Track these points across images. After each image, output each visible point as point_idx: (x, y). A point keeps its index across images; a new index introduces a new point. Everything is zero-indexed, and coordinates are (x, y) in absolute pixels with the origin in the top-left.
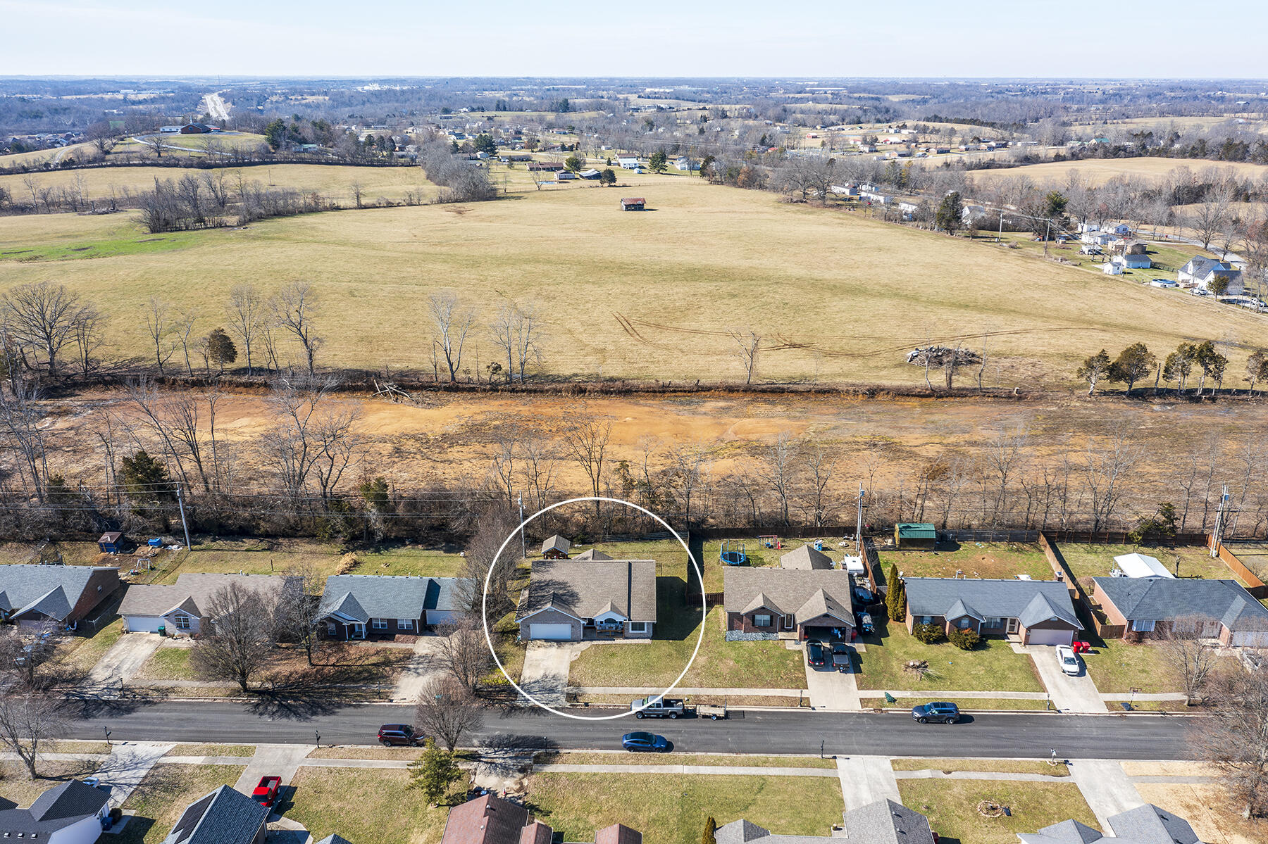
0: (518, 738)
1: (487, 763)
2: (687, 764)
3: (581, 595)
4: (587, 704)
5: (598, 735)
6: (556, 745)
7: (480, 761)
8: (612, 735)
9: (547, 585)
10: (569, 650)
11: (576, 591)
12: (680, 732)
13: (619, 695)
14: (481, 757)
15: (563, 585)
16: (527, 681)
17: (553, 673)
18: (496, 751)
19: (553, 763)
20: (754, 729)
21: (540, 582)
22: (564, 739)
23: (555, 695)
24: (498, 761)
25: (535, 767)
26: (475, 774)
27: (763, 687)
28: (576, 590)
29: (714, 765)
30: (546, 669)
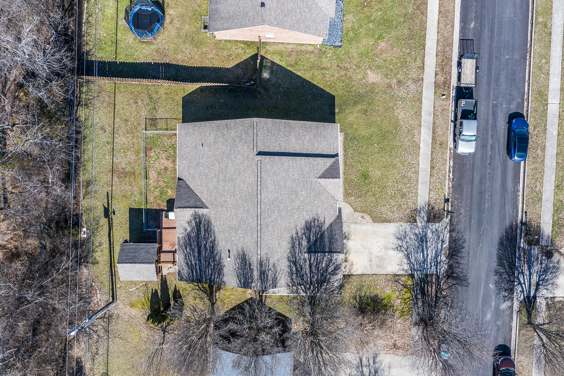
0: (501, 264)
1: (537, 290)
2: (546, 100)
3: (308, 217)
4: (447, 201)
5: (498, 184)
6: (511, 227)
7: (535, 297)
8: (499, 174)
9: (295, 263)
10: (353, 226)
11: (303, 223)
12: (495, 106)
13: (432, 168)
14: (528, 297)
15: (294, 243)
16: (406, 267)
17: (396, 241)
18: (520, 283)
19: (539, 227)
20: (492, 31)
21: (291, 273)
22: (503, 218)
23: (430, 235)
24: (535, 278)
25: (543, 243)
26: (554, 297)
27: (424, 13)
28: (301, 224)
29: (548, 74)
30: (386, 248)
